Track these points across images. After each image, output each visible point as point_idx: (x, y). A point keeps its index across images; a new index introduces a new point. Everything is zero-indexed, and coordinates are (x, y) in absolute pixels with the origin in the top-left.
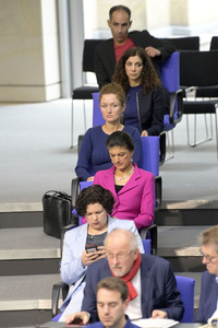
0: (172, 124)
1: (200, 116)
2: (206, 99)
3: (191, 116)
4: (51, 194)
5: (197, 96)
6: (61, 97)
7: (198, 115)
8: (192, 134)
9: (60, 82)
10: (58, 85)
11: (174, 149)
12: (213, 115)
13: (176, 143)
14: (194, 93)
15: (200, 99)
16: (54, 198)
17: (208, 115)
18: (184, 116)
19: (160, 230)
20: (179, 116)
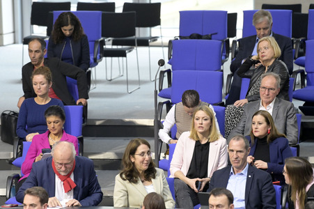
0: (96, 63)
1: (115, 59)
2: (120, 47)
3: (109, 59)
4: (7, 113)
5: (113, 44)
6: (15, 43)
7: (114, 58)
8: (109, 72)
9: (14, 32)
10: (12, 35)
11: (97, 82)
12: (124, 58)
13: (98, 78)
14: (111, 42)
15: (115, 47)
16: (9, 115)
17: (121, 58)
18: (104, 58)
19: (85, 140)
20: (101, 58)
